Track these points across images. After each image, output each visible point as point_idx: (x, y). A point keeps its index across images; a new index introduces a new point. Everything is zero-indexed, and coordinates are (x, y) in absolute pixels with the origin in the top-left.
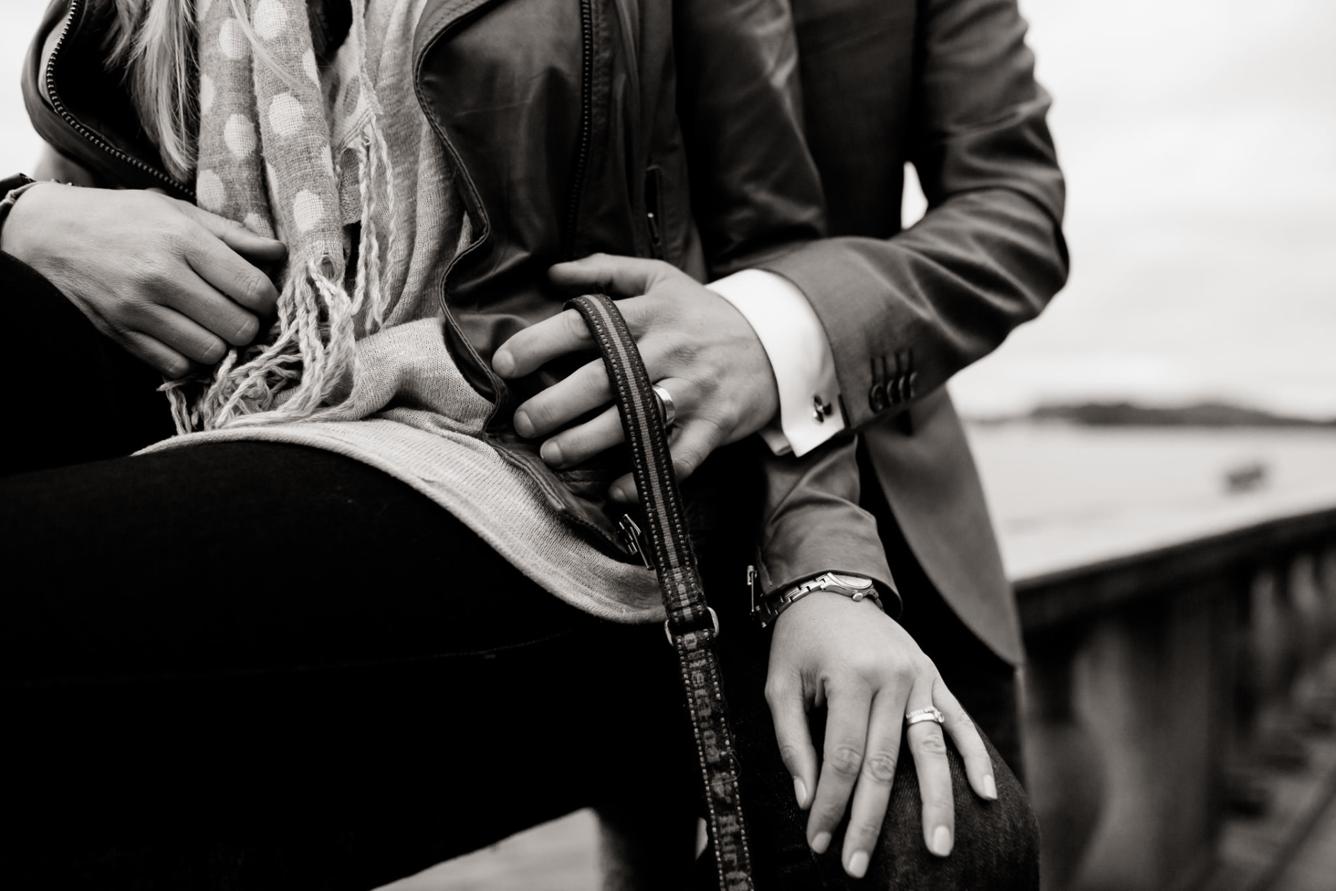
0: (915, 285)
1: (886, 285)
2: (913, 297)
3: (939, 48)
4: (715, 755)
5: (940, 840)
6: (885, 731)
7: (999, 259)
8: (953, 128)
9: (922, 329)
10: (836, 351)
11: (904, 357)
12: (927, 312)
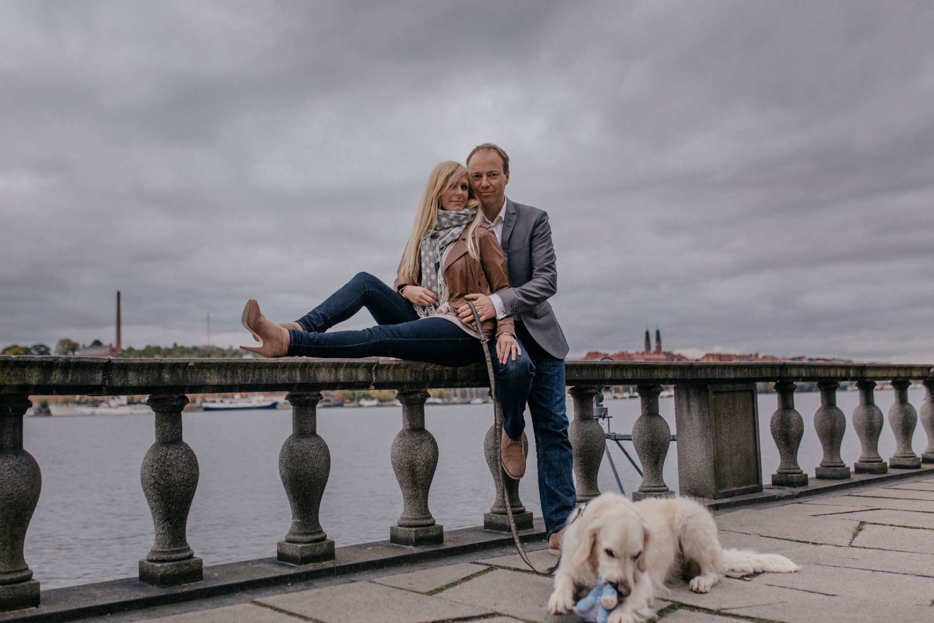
0: (520, 295)
1: (515, 295)
2: (519, 297)
3: (533, 254)
4: (487, 356)
5: (513, 358)
6: (508, 348)
7: (536, 289)
8: (535, 267)
9: (521, 302)
10: (505, 305)
11: (517, 305)
12: (521, 298)
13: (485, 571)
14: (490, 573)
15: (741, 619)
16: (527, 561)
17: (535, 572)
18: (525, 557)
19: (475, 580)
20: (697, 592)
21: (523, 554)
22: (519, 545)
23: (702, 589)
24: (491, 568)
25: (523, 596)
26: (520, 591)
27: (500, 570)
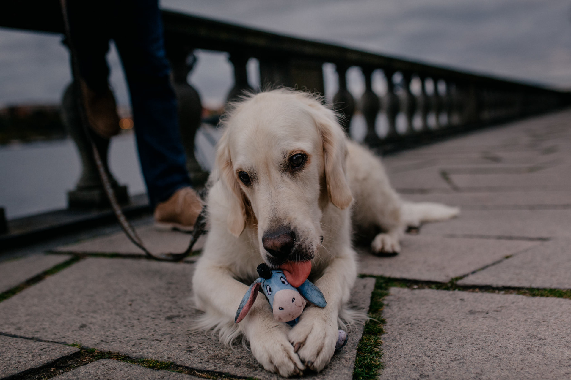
13: (66, 264)
14: (75, 267)
15: (497, 291)
16: (136, 240)
17: (149, 257)
18: (132, 234)
19: (50, 280)
20: (384, 254)
21: (130, 231)
22: (126, 224)
23: (388, 248)
24: (77, 257)
25: (132, 301)
26: (126, 291)
27: (90, 260)
